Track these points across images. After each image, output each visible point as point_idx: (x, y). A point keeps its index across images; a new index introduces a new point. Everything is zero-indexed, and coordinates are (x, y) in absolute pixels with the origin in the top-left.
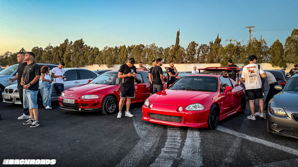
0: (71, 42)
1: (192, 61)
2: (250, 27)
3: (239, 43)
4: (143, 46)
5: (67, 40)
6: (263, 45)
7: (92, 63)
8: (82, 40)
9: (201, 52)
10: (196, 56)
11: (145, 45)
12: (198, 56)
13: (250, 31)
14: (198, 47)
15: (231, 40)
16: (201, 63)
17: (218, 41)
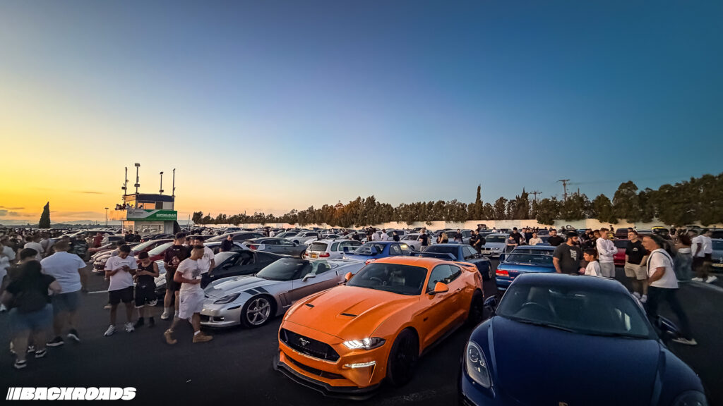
0: (364, 200)
1: (501, 217)
2: (564, 181)
3: (555, 198)
4: (444, 202)
5: (359, 198)
6: (585, 199)
7: (389, 221)
8: (373, 197)
9: (511, 208)
10: (506, 212)
11: (446, 202)
12: (508, 212)
13: (564, 185)
14: (507, 203)
15: (535, 193)
16: (513, 219)
17: (525, 195)
